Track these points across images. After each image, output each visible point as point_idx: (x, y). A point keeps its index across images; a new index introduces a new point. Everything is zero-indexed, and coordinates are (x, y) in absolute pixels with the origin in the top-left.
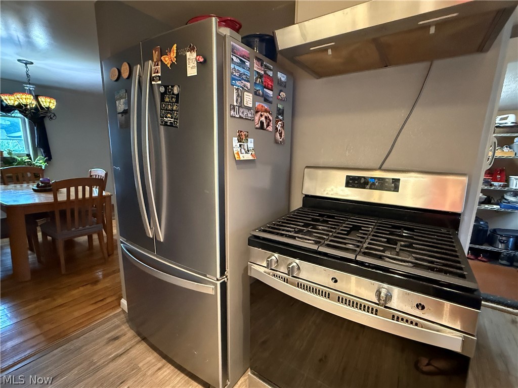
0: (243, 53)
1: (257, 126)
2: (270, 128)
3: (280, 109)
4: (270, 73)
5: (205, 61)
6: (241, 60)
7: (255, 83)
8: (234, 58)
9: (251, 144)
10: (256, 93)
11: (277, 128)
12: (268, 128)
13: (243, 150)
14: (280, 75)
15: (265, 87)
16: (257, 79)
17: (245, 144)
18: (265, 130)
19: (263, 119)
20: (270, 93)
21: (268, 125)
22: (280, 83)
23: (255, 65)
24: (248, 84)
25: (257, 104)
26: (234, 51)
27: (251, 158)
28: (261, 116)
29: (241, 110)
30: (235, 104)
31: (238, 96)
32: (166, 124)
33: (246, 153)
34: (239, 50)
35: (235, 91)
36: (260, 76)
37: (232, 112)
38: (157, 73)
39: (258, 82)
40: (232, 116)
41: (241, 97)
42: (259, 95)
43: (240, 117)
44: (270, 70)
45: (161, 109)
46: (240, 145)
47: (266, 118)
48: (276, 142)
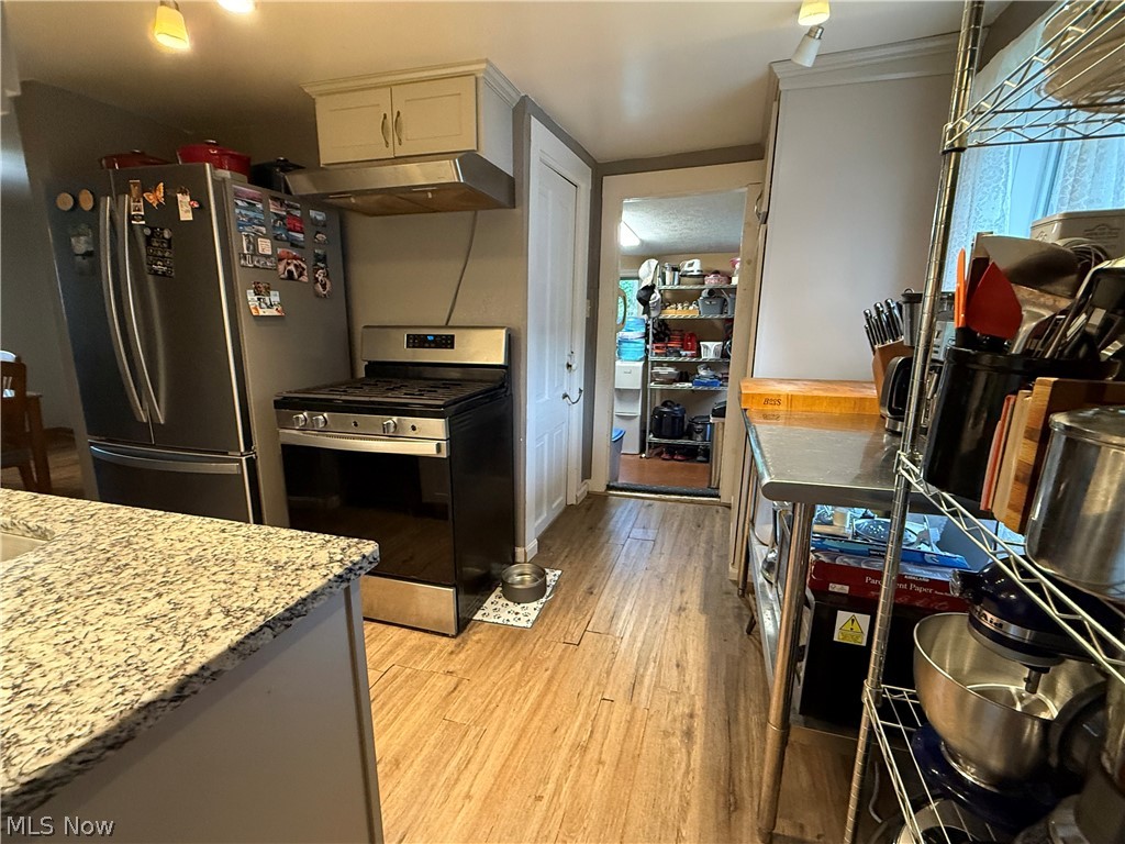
0: (251, 196)
1: (283, 276)
2: (304, 279)
3: (318, 255)
4: (298, 213)
5: (201, 206)
6: (249, 203)
7: (274, 227)
8: (239, 203)
9: (275, 297)
10: (276, 238)
11: (317, 279)
12: (301, 279)
13: (263, 305)
14: (312, 213)
15: (290, 230)
16: (275, 222)
17: (267, 298)
18: (297, 280)
19: (292, 267)
20: (300, 236)
21: (301, 275)
22: (315, 222)
23: (271, 206)
24: (263, 229)
25: (279, 251)
26: (237, 195)
27: (276, 313)
28: (288, 264)
29: (256, 259)
30: (246, 252)
31: (249, 242)
32: (155, 273)
33: (268, 307)
34: (243, 192)
35: (244, 238)
36: (281, 218)
37: (242, 262)
38: (139, 210)
39: (278, 224)
40: (243, 266)
41: (253, 245)
42: (282, 240)
43: (255, 267)
44: (297, 209)
45: (148, 255)
46: (259, 299)
47: (296, 266)
48: (317, 295)
